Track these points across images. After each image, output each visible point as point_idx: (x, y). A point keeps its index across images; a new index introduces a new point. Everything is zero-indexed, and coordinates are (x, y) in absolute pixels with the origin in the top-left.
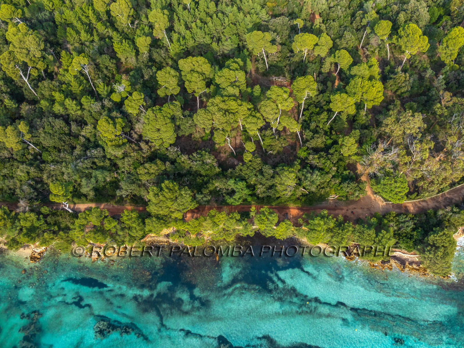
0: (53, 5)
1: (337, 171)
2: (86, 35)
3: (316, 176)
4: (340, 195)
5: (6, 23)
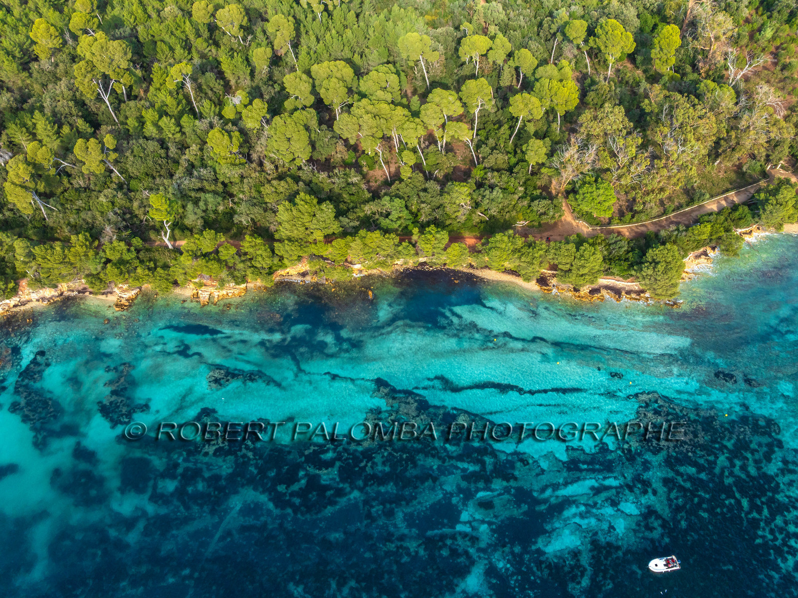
0: (136, 19)
1: (525, 193)
2: (182, 51)
3: (497, 193)
4: (531, 219)
5: (75, 38)
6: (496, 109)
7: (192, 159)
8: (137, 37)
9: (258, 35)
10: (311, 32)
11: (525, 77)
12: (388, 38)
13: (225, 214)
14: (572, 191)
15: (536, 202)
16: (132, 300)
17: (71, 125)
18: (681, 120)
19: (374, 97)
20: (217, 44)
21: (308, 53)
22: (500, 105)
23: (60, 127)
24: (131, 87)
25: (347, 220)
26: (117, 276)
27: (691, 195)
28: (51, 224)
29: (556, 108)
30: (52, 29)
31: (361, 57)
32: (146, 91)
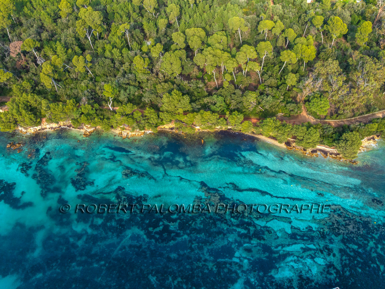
0: (106, 2)
1: (284, 99)
2: (126, 18)
3: (270, 98)
4: (285, 113)
5: (78, 9)
6: (273, 57)
7: (125, 69)
8: (106, 10)
9: (162, 13)
10: (187, 13)
11: (289, 42)
12: (224, 19)
13: (138, 96)
14: (308, 101)
15: (289, 104)
16: (91, 132)
17: (72, 49)
18: (368, 70)
19: (214, 47)
20: (142, 16)
21: (185, 23)
22: (275, 56)
23: (67, 49)
24: (101, 33)
25: (195, 105)
26: (85, 121)
27: (369, 108)
28: (59, 94)
29: (304, 59)
30: (69, 4)
31: (210, 27)
32: (108, 36)
